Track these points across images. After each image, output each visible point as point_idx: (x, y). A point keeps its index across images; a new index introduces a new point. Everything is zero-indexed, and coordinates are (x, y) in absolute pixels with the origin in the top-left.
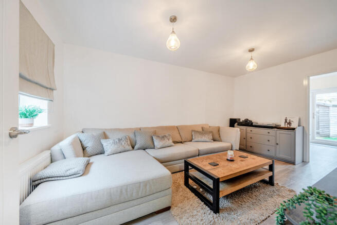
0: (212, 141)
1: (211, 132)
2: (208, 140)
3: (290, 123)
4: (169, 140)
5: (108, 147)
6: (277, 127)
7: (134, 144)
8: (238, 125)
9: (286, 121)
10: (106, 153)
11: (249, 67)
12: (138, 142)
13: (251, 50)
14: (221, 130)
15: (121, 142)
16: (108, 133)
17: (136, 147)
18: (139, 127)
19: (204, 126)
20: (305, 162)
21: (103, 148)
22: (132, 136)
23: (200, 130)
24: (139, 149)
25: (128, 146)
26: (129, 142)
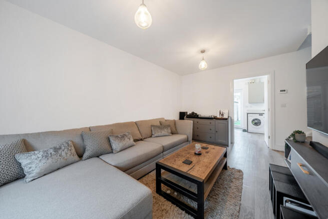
0: (171, 134)
1: (169, 126)
2: (167, 134)
3: (223, 115)
4: (130, 139)
5: (33, 166)
6: (215, 118)
7: (81, 151)
8: (187, 117)
9: (220, 114)
10: (29, 178)
11: (201, 65)
12: (88, 148)
13: (203, 52)
14: (176, 123)
15: (60, 152)
16: (31, 141)
17: (85, 155)
18: (88, 126)
19: (161, 120)
20: (232, 143)
21: (22, 169)
22: (78, 140)
23: (159, 124)
24: (90, 157)
25: (72, 156)
26: (73, 151)
